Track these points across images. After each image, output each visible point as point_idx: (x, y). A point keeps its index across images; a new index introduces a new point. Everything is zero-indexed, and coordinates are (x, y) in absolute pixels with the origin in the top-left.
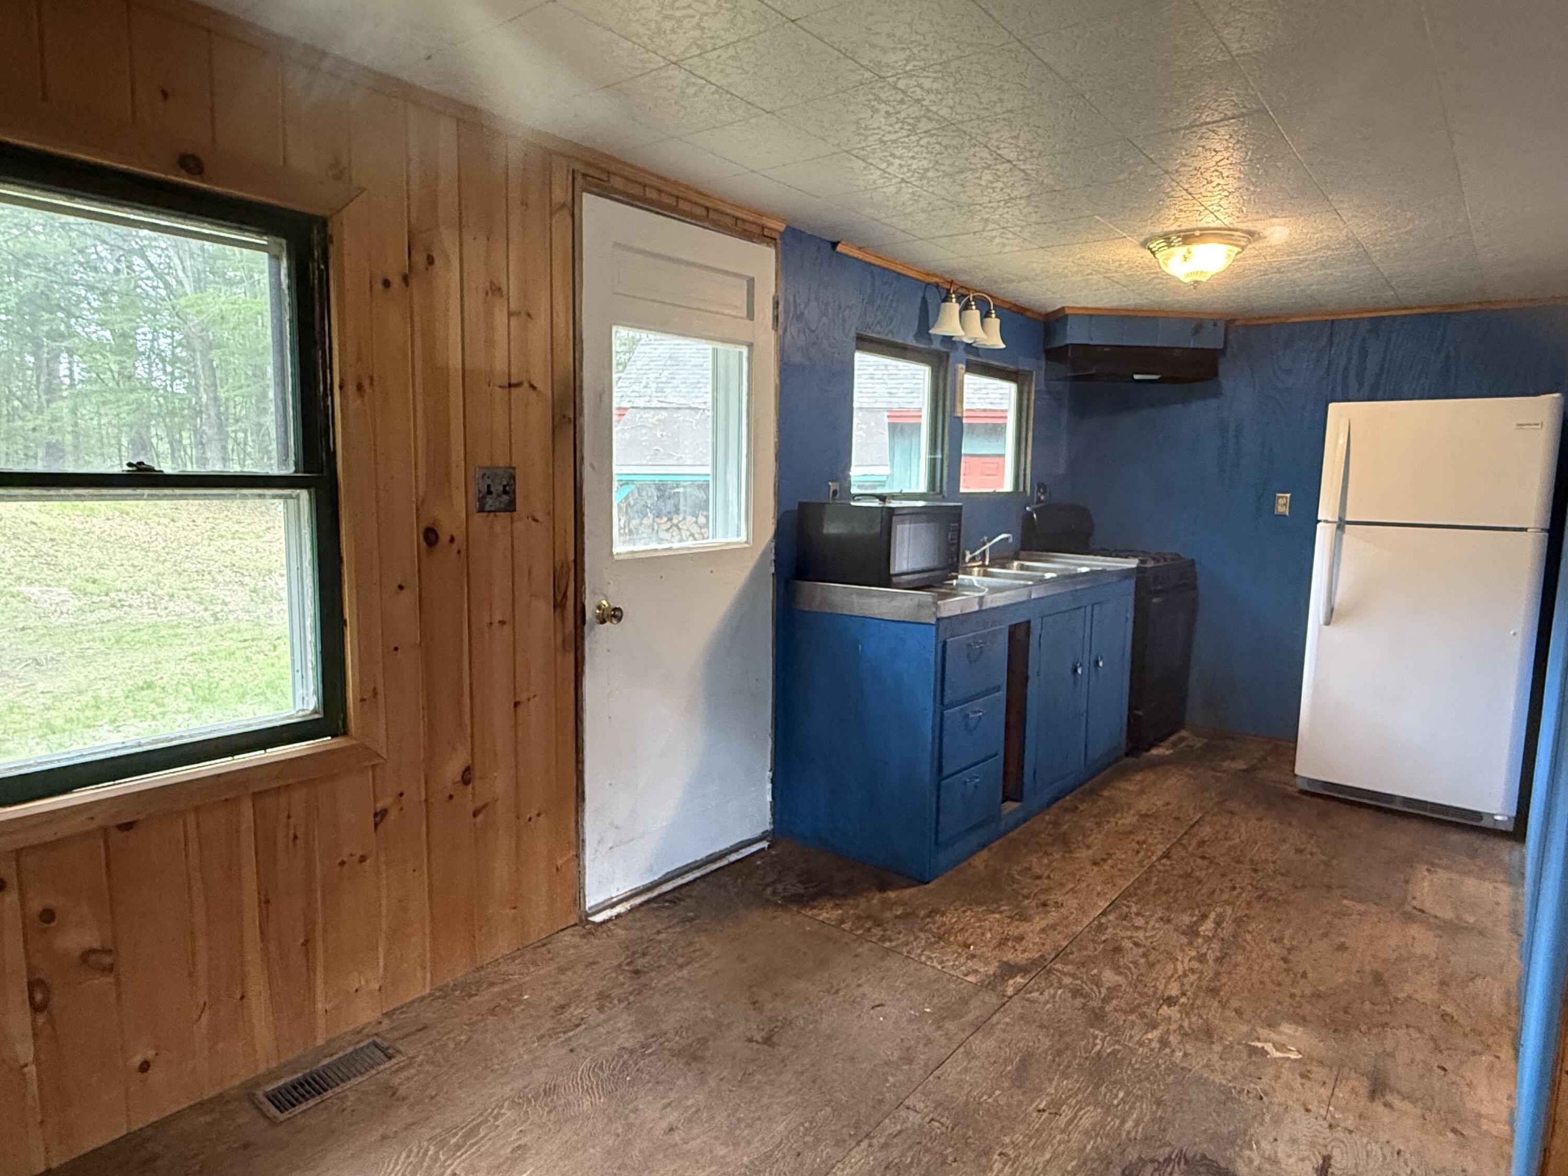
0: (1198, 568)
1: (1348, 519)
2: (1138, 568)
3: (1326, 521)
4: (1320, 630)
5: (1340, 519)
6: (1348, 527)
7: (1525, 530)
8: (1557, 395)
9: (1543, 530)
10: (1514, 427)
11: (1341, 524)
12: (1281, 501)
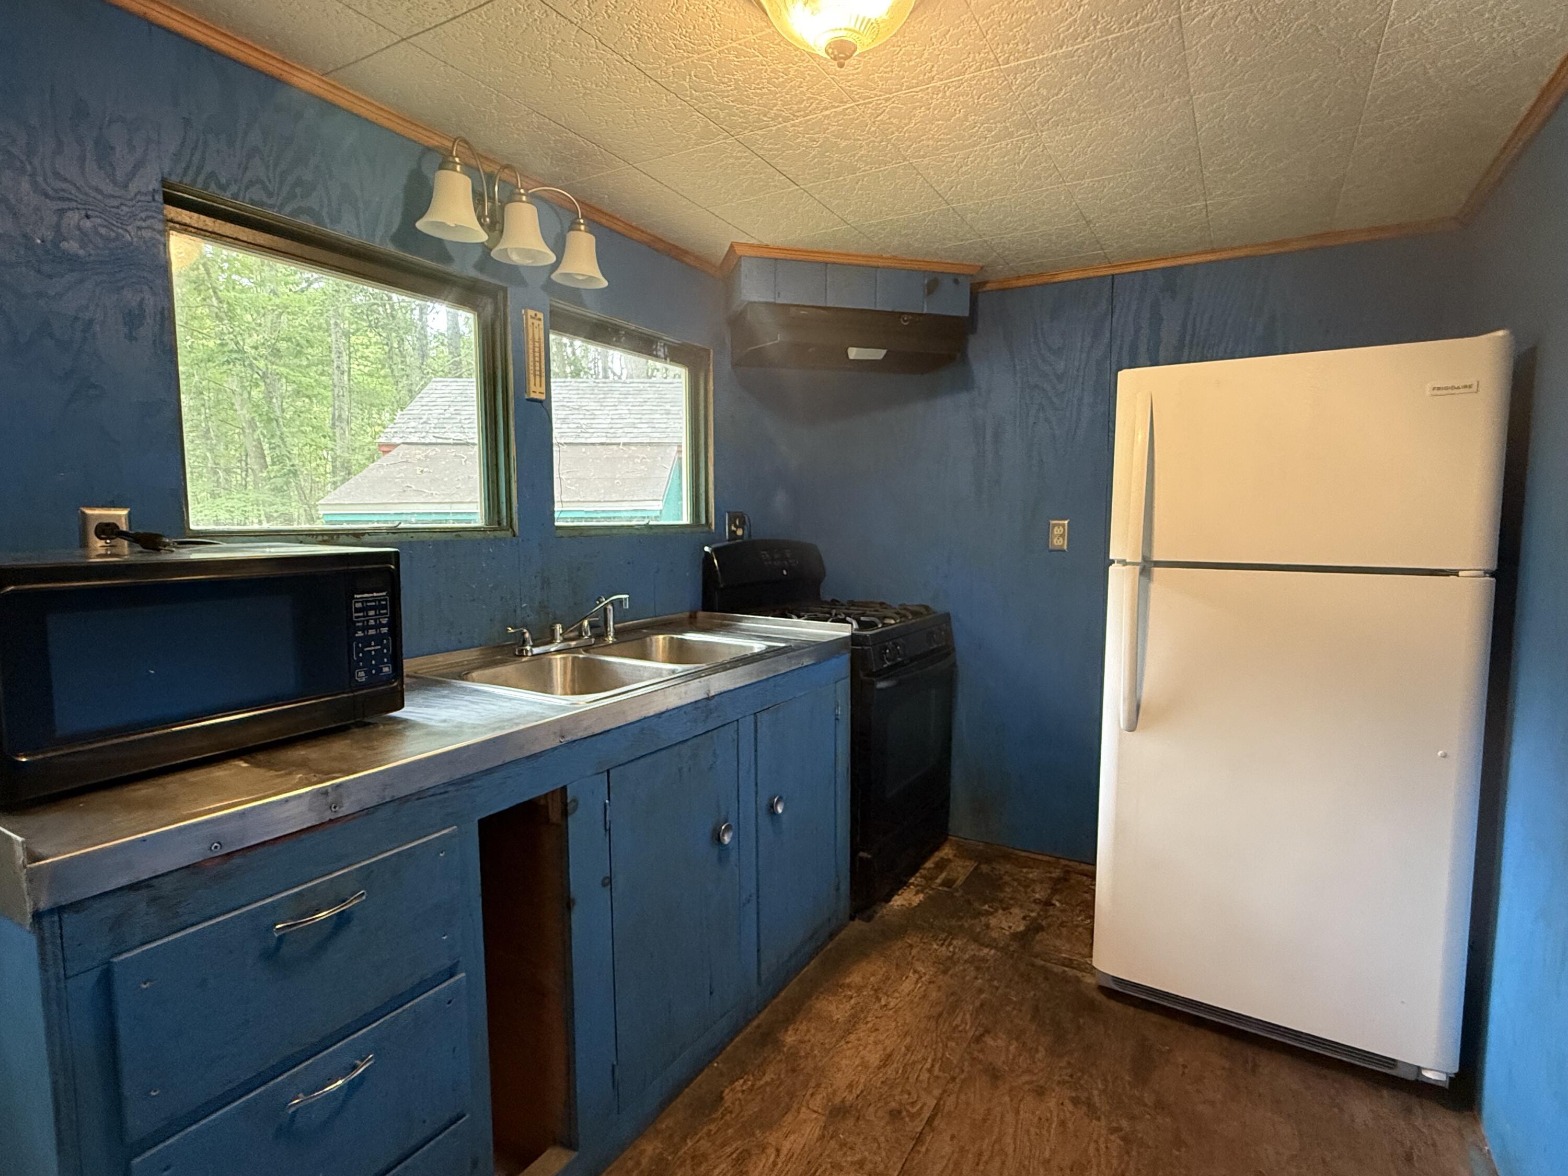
0: (955, 626)
1: (1156, 557)
2: (853, 636)
3: (1124, 563)
4: (1121, 741)
5: (1144, 558)
6: (1156, 570)
7: (1455, 573)
8: (1500, 333)
9: (1486, 572)
10: (1428, 392)
11: (1147, 567)
12: (1057, 531)
